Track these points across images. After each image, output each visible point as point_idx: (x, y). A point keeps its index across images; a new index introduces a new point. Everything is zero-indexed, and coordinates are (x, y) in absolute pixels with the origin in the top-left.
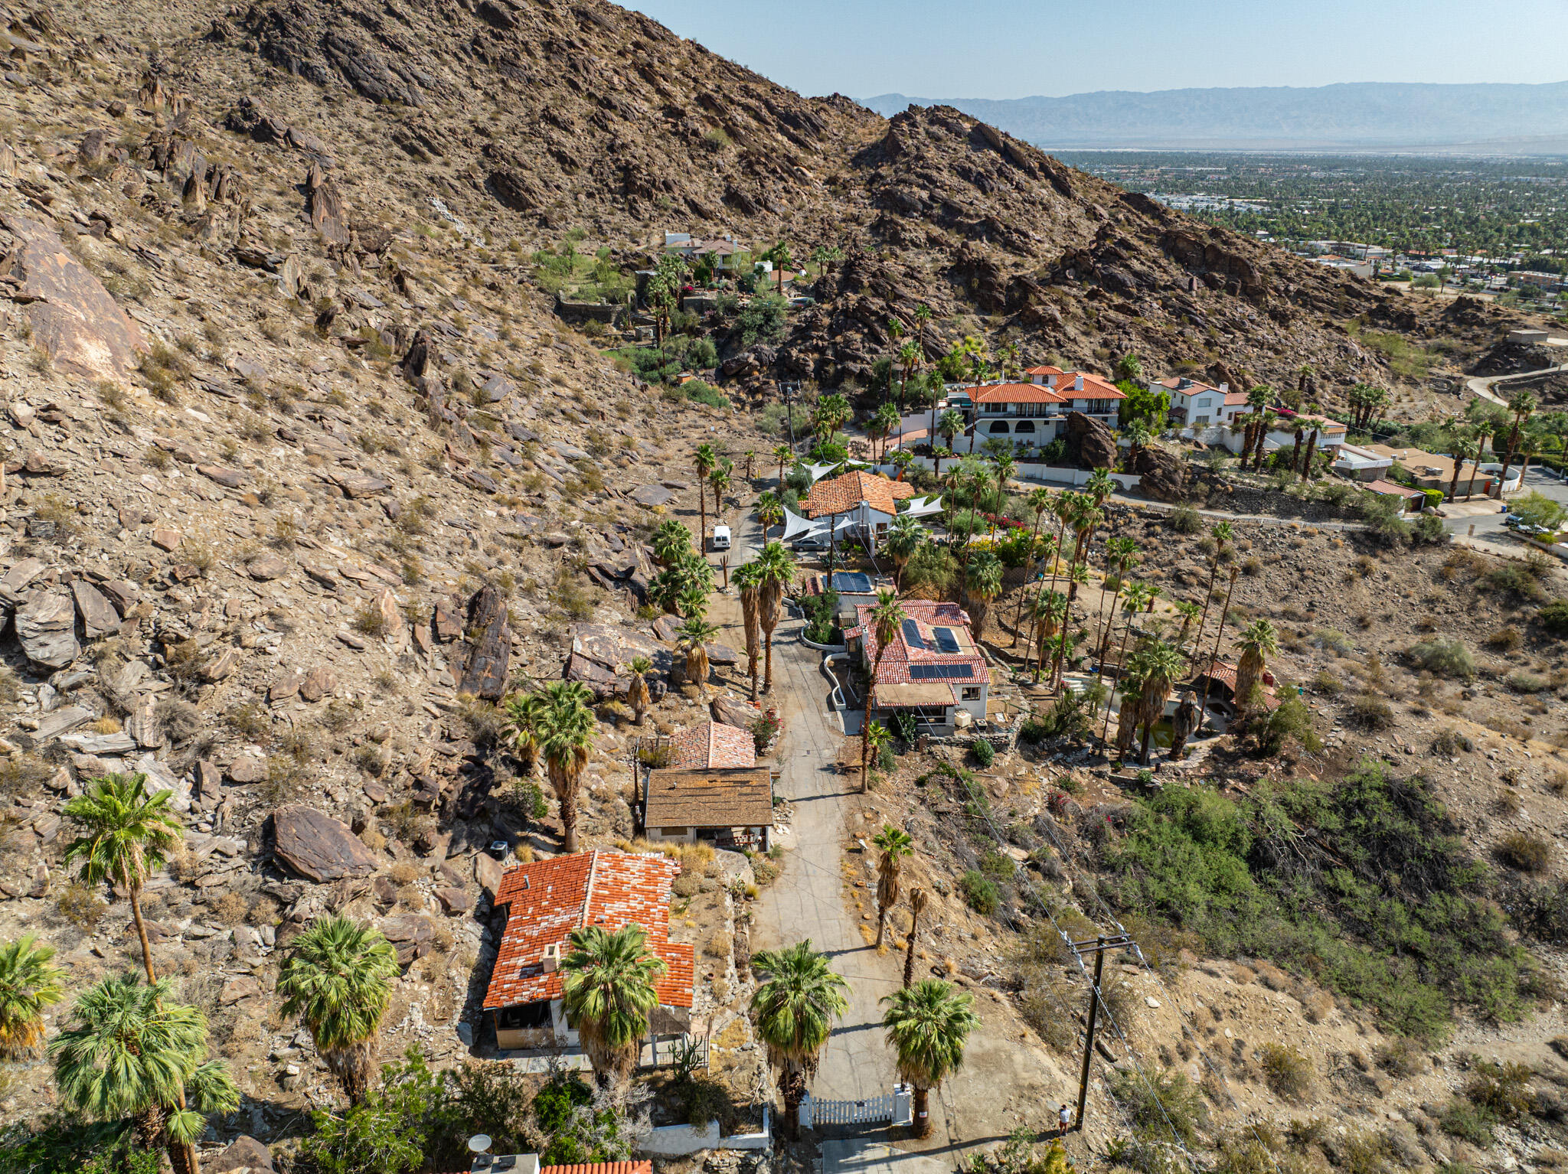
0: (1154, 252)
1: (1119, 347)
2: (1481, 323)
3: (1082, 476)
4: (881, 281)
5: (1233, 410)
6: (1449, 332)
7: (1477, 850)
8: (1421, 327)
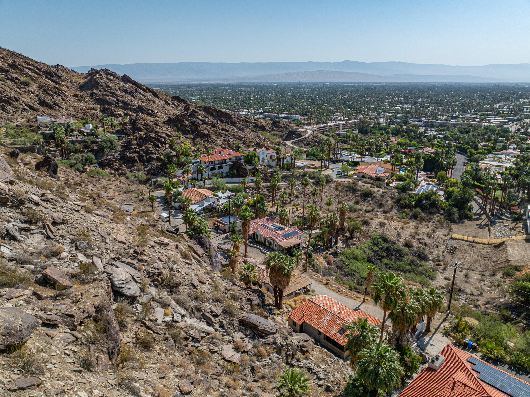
0: (203, 113)
1: (229, 141)
2: (281, 127)
3: (241, 179)
4: (148, 127)
5: (269, 155)
6: (274, 130)
7: (400, 245)
8: (267, 130)
